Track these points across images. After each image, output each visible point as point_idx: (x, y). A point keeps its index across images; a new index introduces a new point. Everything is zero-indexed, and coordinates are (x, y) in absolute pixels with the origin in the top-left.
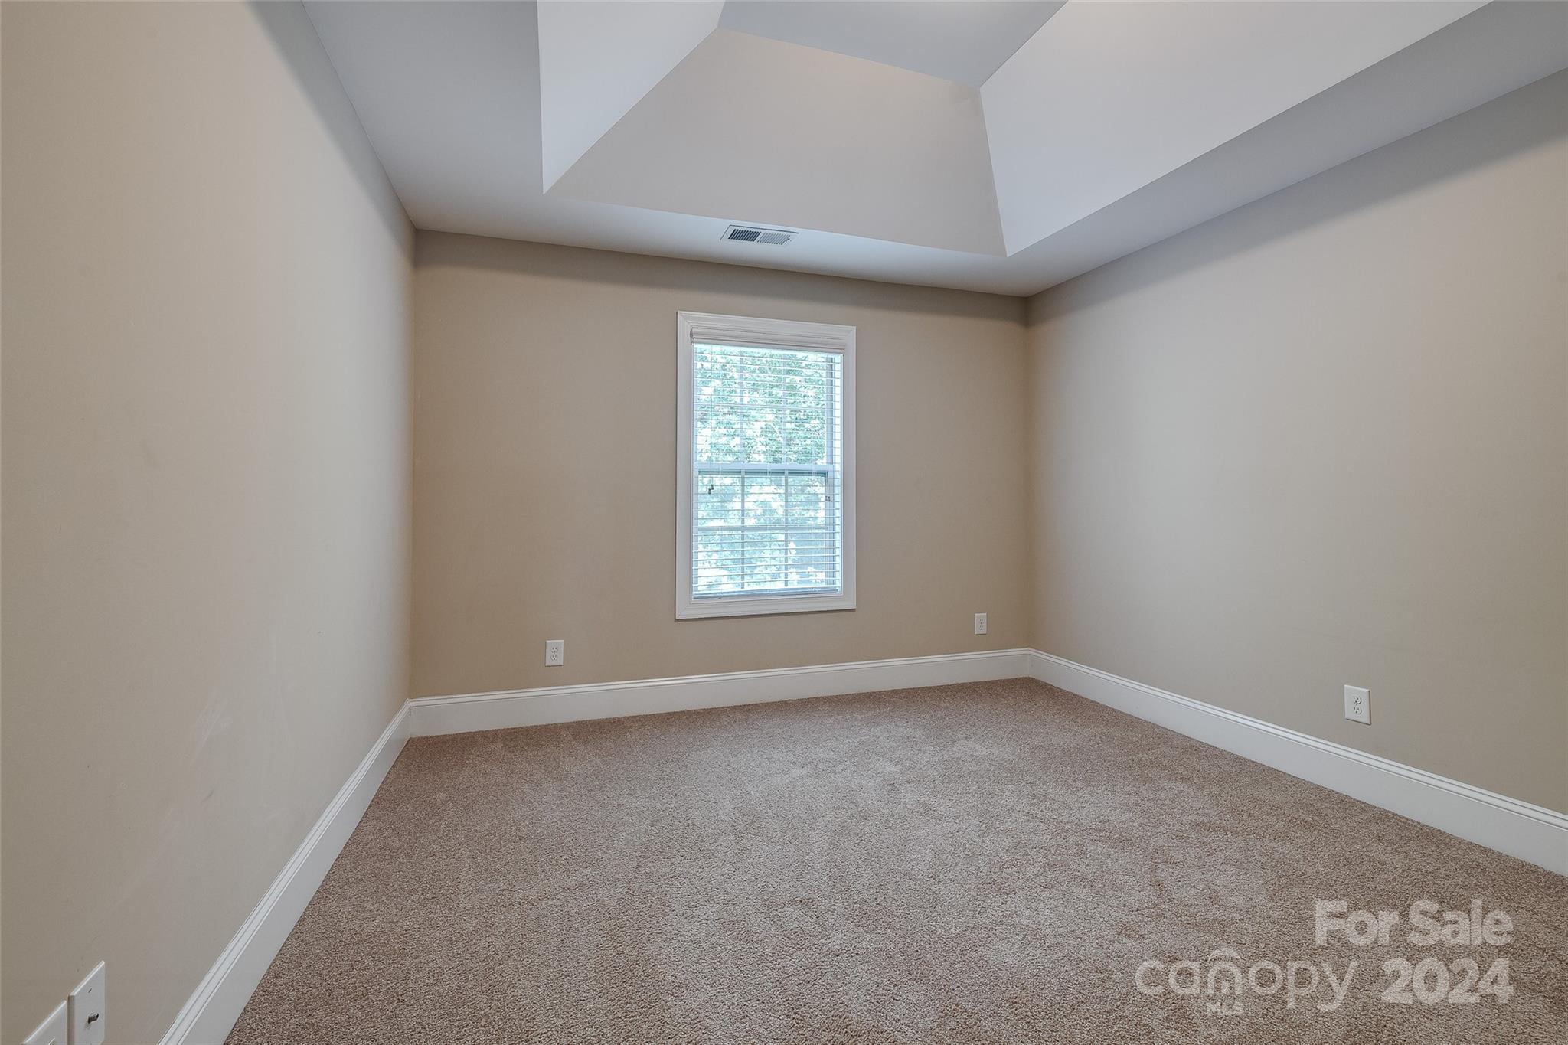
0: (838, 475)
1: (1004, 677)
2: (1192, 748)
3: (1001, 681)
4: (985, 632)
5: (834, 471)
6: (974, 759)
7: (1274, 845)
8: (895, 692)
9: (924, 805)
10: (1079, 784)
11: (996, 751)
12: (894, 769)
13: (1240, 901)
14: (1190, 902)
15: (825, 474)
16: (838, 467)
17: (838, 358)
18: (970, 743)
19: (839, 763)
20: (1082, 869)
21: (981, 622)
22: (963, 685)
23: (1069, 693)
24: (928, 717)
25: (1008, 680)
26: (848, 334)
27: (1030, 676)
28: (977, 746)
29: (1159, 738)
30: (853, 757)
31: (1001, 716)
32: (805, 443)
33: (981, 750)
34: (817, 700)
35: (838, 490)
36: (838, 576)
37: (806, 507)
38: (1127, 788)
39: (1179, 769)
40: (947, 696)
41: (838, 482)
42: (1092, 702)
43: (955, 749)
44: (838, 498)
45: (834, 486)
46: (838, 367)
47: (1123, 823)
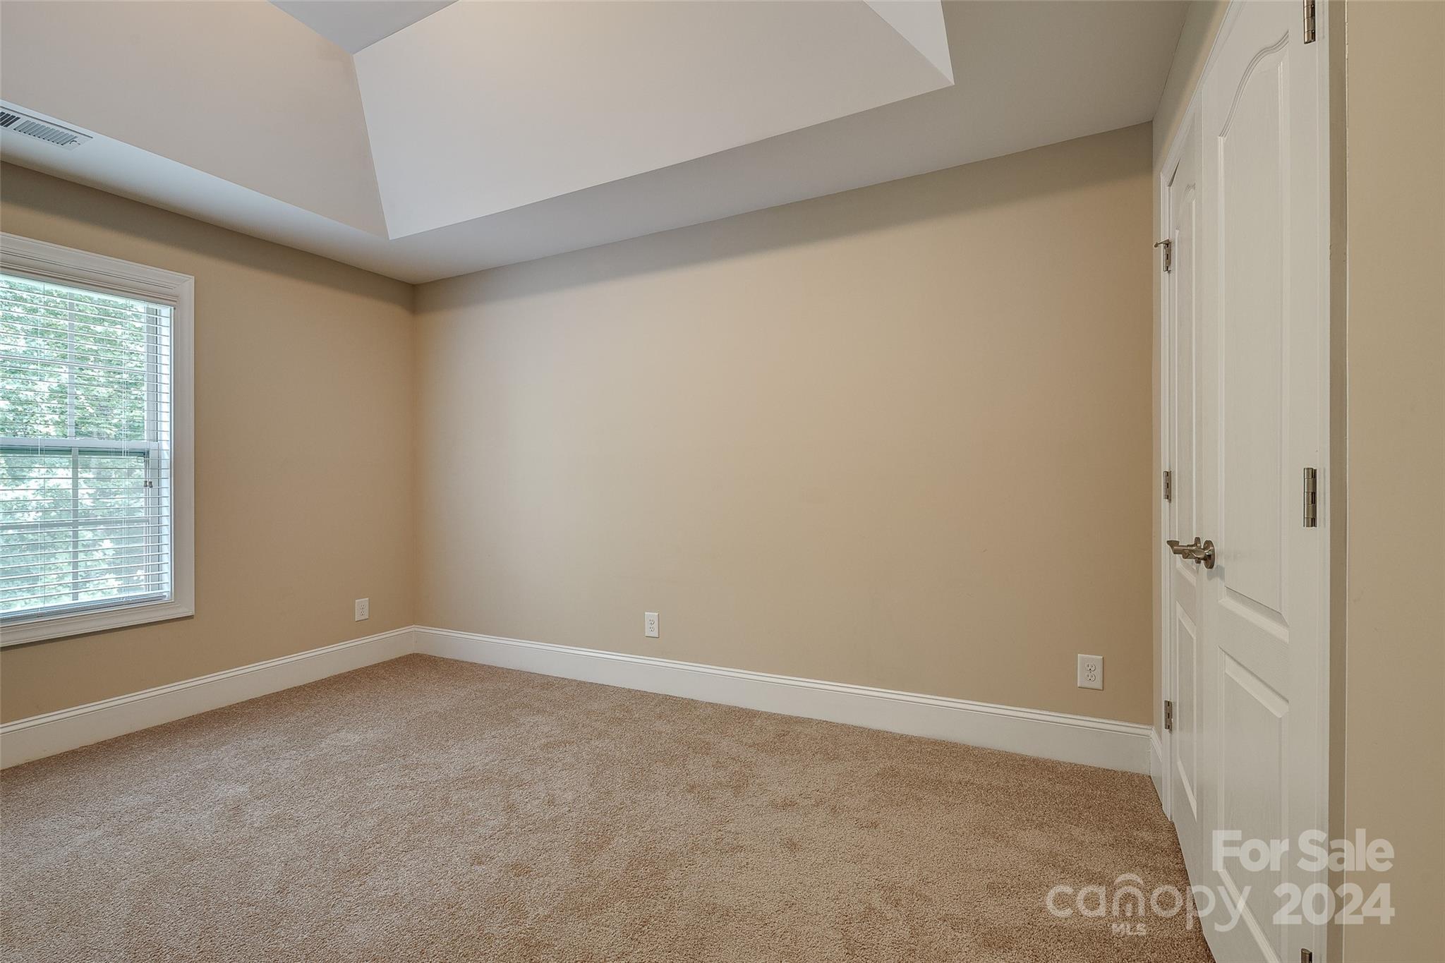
0: (166, 456)
1: (386, 658)
2: (548, 683)
3: (384, 663)
4: (367, 617)
5: (159, 450)
6: (345, 750)
7: (597, 743)
8: (252, 702)
9: (278, 816)
10: (451, 742)
11: (370, 735)
12: (241, 789)
13: (569, 796)
14: (532, 813)
15: (144, 454)
16: (166, 446)
17: (166, 311)
18: (342, 734)
19: (159, 805)
20: (446, 819)
21: (361, 608)
22: (339, 676)
23: (451, 660)
24: (293, 719)
25: (391, 661)
26: (186, 286)
27: (415, 652)
28: (350, 736)
29: (524, 682)
30: (181, 791)
31: (380, 698)
32: (131, 414)
33: (353, 738)
34: (129, 737)
35: (165, 473)
36: (166, 578)
37: (135, 496)
38: (493, 734)
39: (536, 704)
40: (319, 692)
41: (165, 464)
42: (471, 663)
43: (323, 745)
44: (166, 483)
45: (159, 469)
46: (165, 322)
47: (487, 764)
